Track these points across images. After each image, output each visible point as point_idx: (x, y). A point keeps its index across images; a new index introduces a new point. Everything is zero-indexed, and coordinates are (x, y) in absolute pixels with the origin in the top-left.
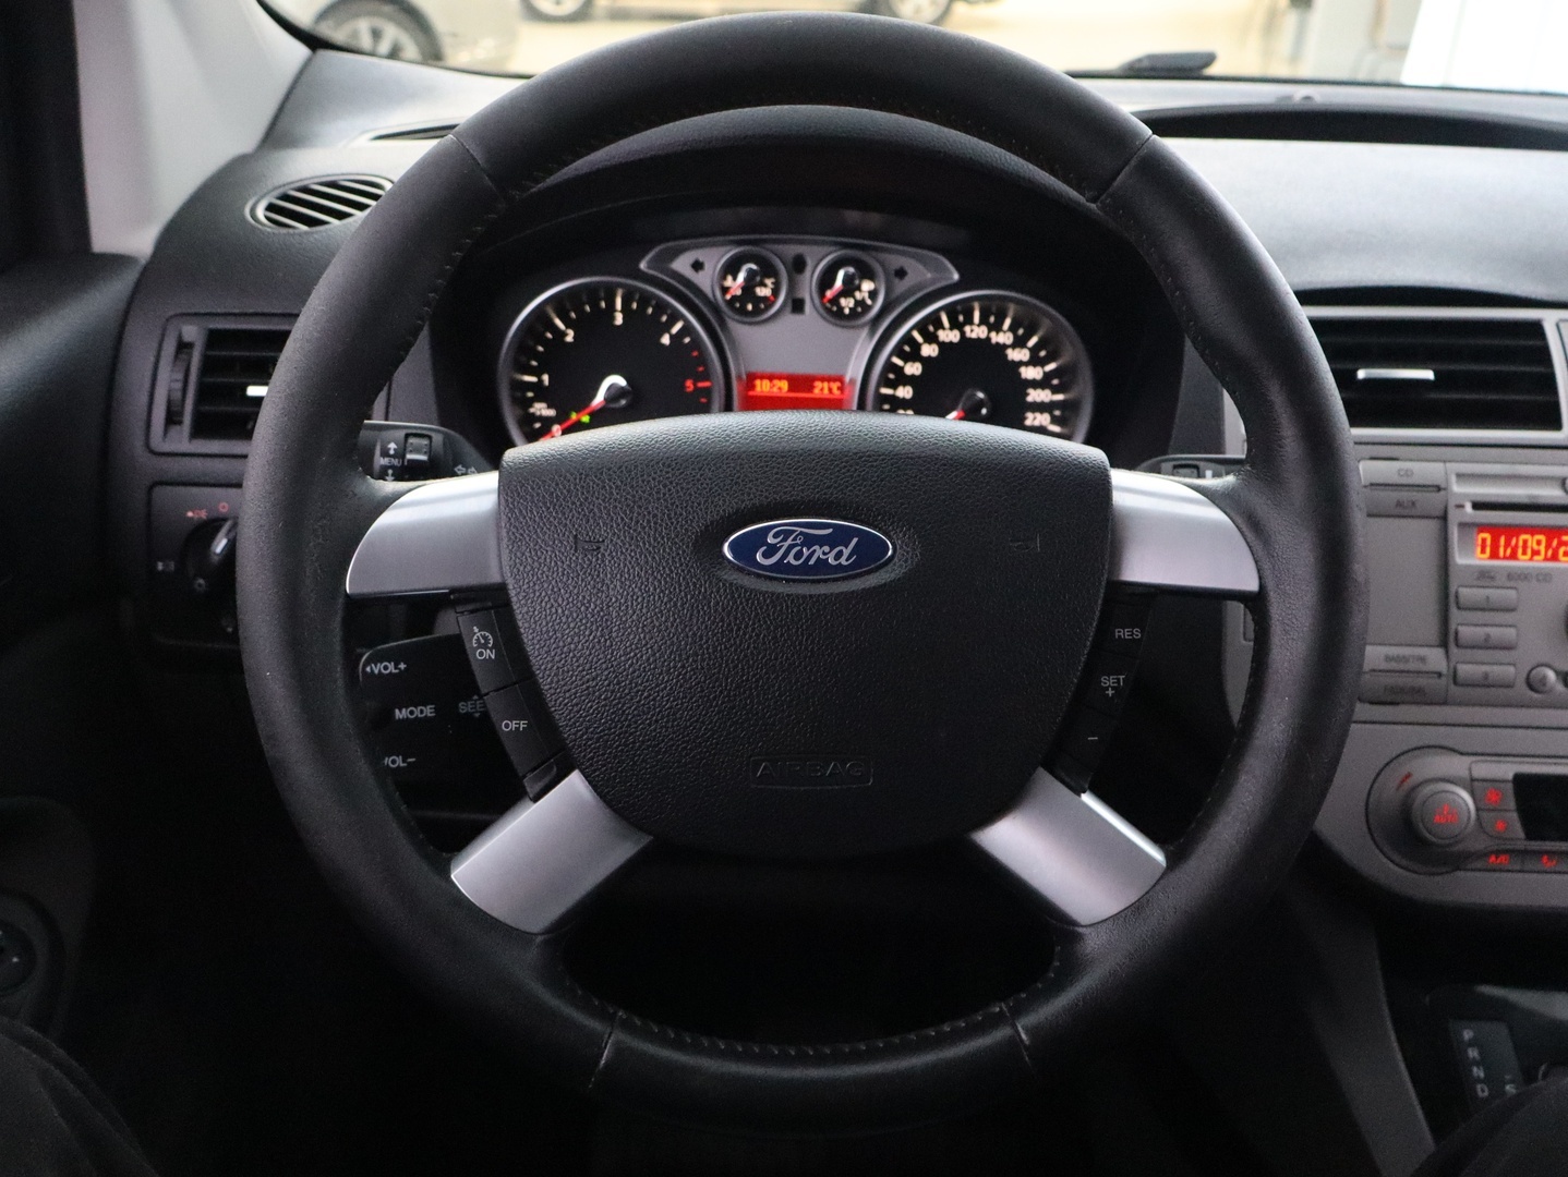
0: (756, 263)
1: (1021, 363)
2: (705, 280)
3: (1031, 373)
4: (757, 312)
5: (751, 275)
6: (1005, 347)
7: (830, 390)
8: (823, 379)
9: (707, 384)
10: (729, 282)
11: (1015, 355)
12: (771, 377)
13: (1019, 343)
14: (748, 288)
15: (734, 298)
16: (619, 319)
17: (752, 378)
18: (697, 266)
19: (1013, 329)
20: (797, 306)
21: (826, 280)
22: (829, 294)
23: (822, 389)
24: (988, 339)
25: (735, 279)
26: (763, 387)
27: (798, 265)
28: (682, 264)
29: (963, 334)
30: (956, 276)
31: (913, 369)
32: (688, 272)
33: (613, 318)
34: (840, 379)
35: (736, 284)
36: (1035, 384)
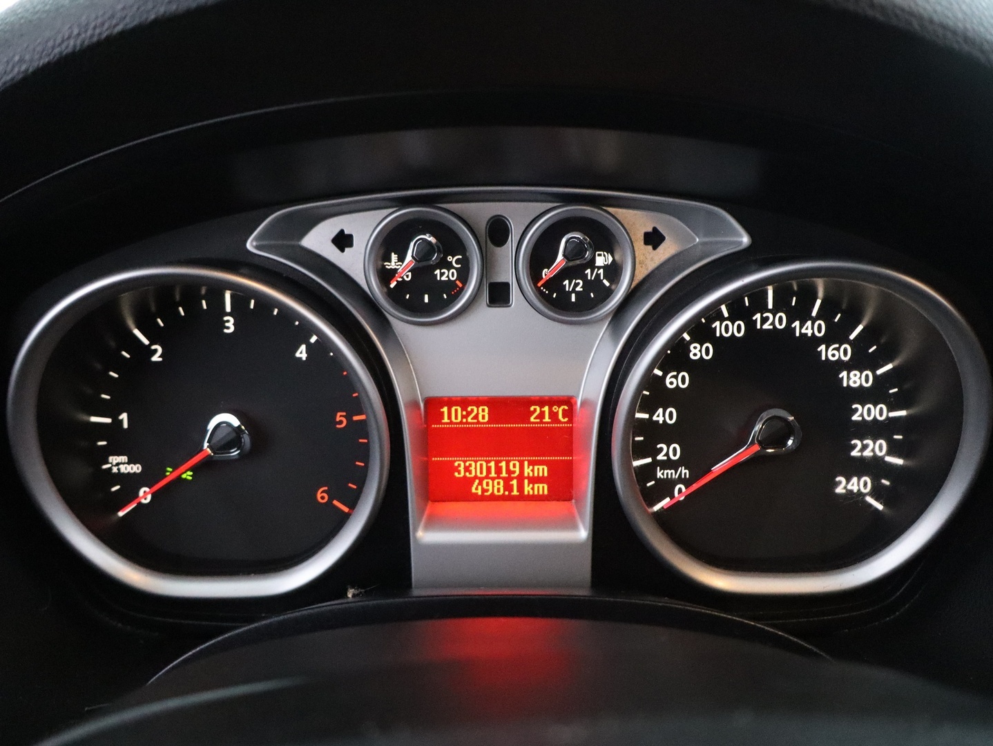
0: (433, 235)
1: (840, 365)
2: (354, 262)
3: (855, 379)
4: (439, 305)
5: (425, 252)
6: (815, 341)
7: (553, 415)
8: (542, 402)
9: (363, 417)
10: (393, 262)
11: (831, 353)
12: (464, 403)
13: (835, 335)
14: (422, 271)
15: (401, 284)
16: (230, 326)
17: (434, 405)
18: (343, 241)
19: (825, 314)
20: (499, 295)
21: (541, 255)
22: (546, 273)
23: (542, 415)
24: (789, 330)
25: (401, 259)
26: (452, 416)
27: (498, 232)
28: (318, 240)
29: (750, 325)
30: (745, 240)
31: (676, 381)
32: (330, 252)
33: (222, 325)
34: (568, 401)
35: (403, 266)
36: (862, 395)
